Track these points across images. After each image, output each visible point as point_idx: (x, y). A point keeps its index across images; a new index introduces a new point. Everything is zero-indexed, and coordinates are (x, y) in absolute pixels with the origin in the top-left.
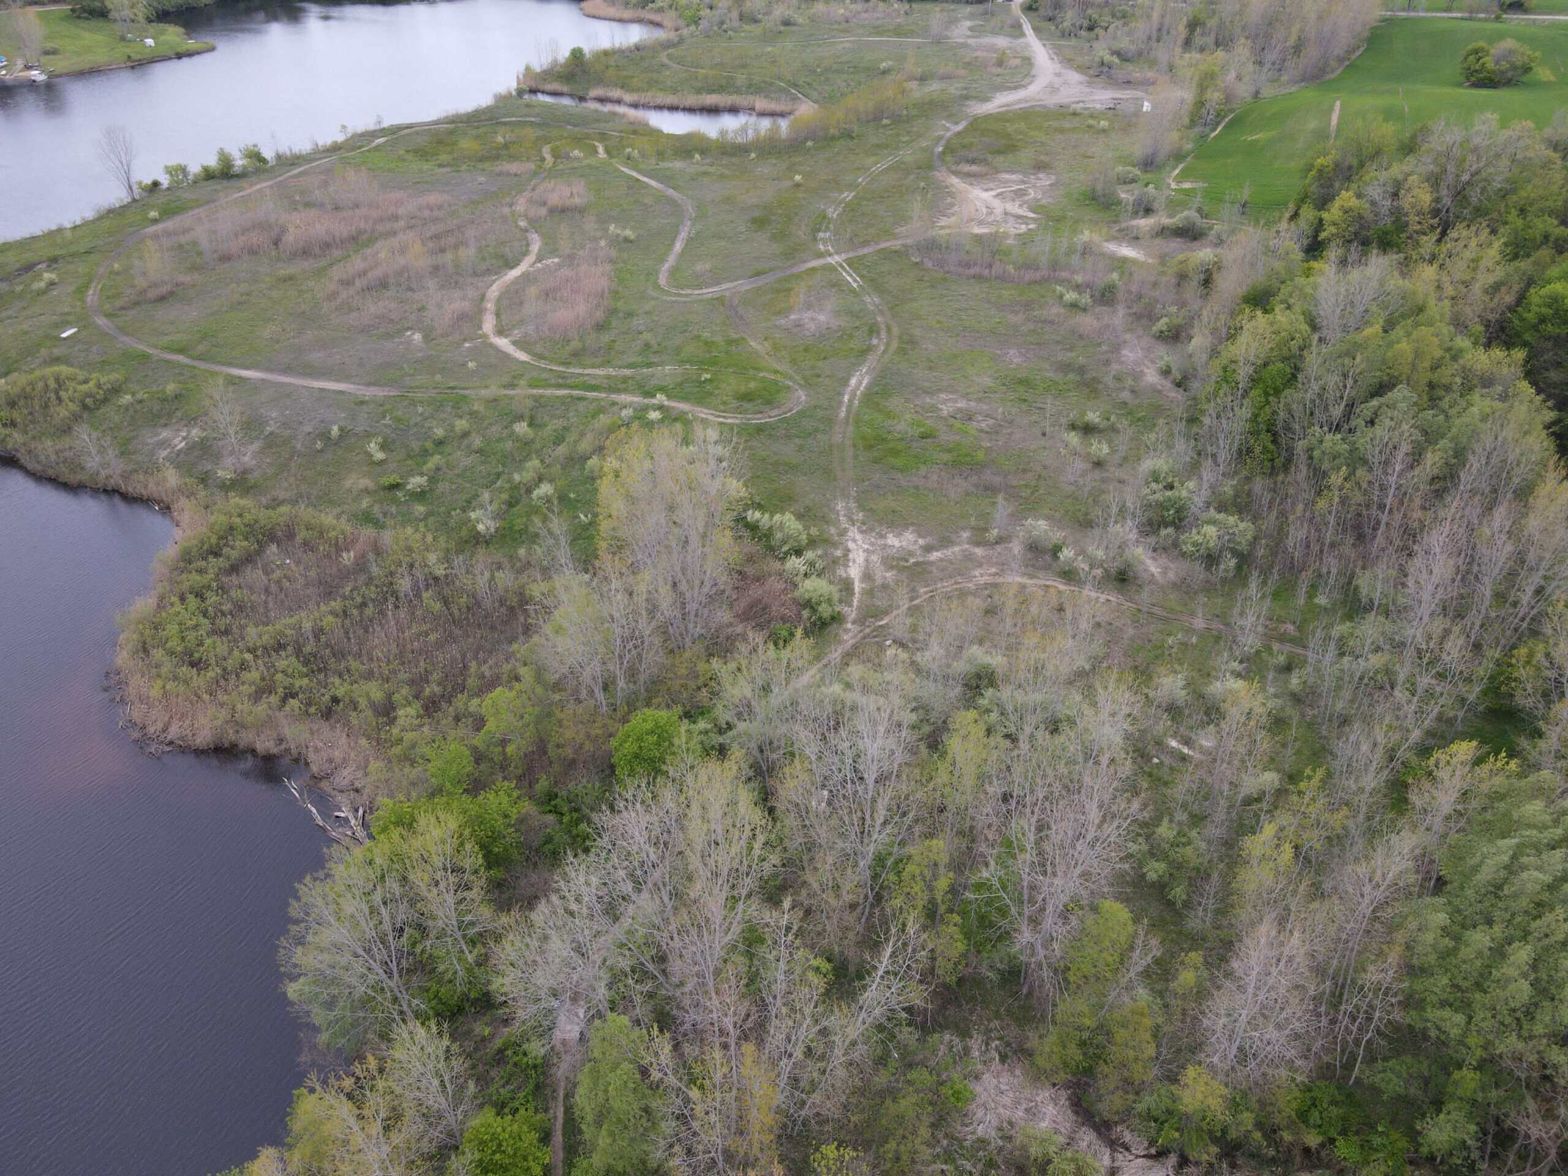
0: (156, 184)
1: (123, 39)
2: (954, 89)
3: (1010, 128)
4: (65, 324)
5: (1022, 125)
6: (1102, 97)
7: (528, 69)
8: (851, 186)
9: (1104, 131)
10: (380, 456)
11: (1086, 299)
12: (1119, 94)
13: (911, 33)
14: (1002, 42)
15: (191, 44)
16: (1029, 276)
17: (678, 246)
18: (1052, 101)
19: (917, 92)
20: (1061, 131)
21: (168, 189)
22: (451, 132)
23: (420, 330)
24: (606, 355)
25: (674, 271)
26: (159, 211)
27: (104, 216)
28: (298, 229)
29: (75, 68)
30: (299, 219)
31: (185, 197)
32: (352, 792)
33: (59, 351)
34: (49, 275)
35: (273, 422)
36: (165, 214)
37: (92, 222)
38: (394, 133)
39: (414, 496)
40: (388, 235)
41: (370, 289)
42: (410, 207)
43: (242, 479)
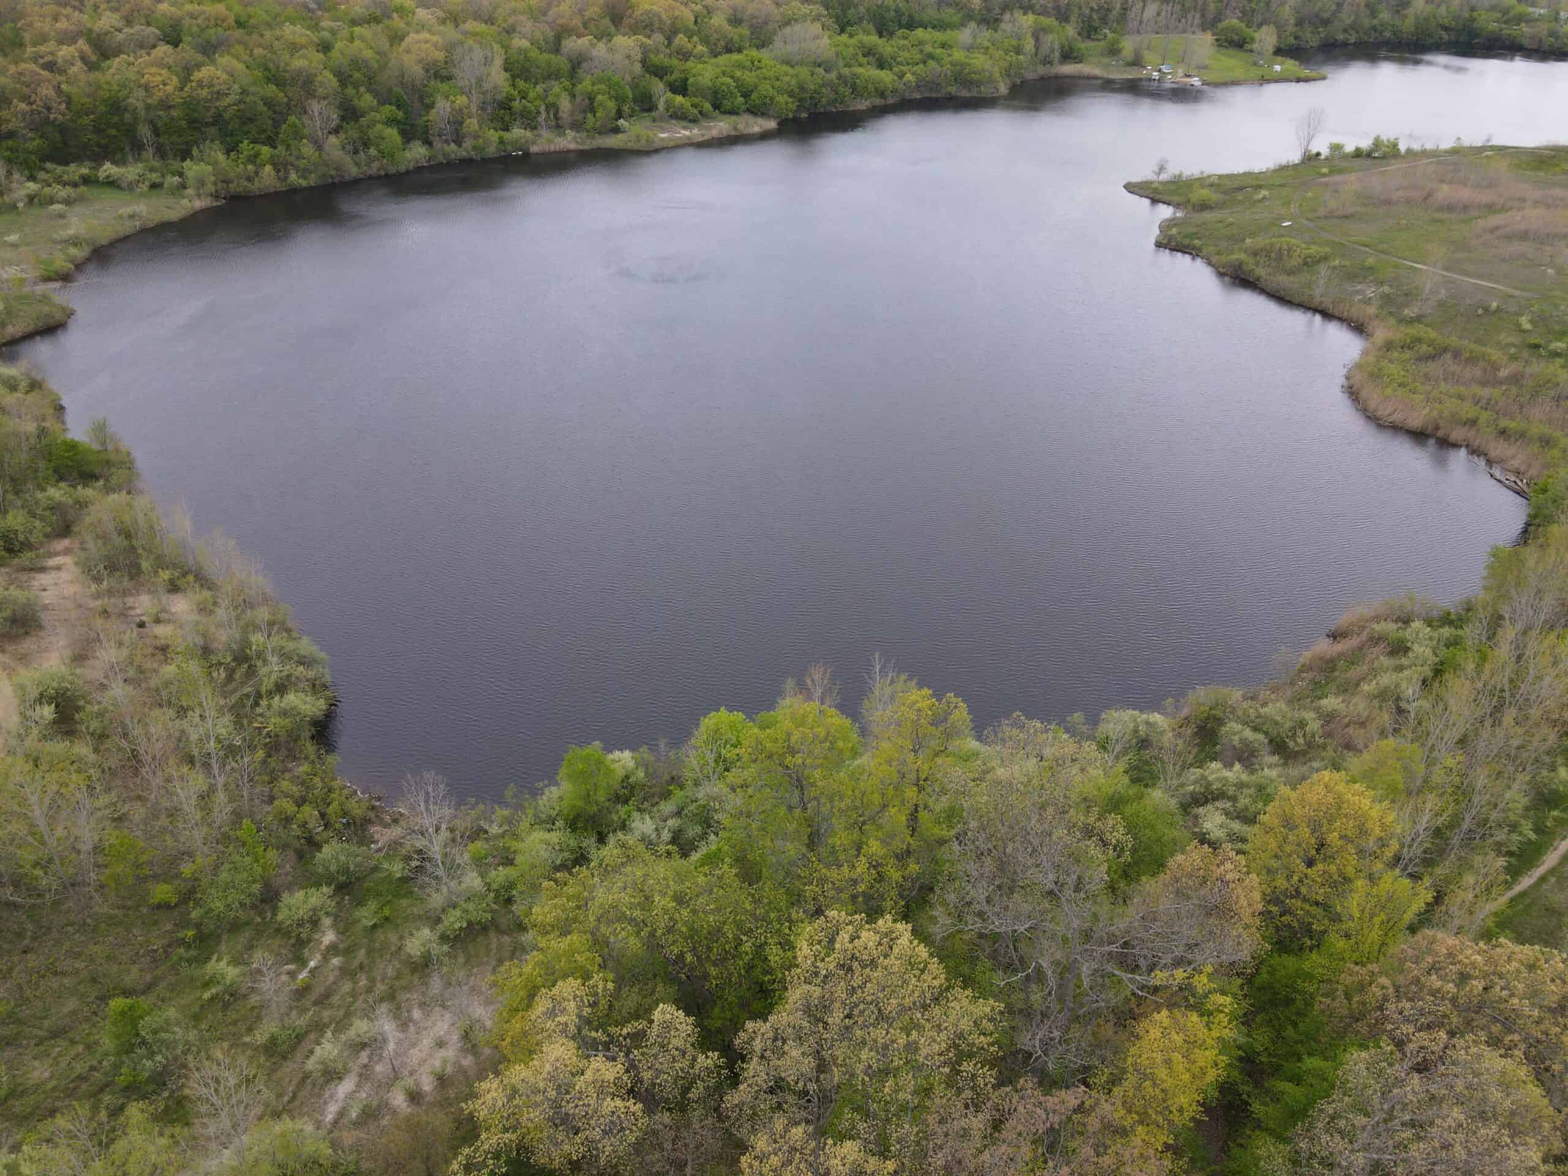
0: (1318, 154)
1: (1255, 64)
4: (1284, 220)
10: (1528, 326)
15: (1306, 73)
21: (1327, 159)
23: (1552, 268)
26: (1325, 170)
27: (1283, 169)
28: (1444, 192)
29: (1221, 80)
30: (1445, 188)
31: (1345, 164)
32: (1518, 473)
33: (1283, 232)
34: (1264, 193)
35: (1443, 293)
36: (1331, 172)
37: (1275, 171)
38: (1502, 150)
39: (1556, 354)
40: (1519, 209)
41: (1509, 238)
42: (1537, 194)
43: (1419, 319)
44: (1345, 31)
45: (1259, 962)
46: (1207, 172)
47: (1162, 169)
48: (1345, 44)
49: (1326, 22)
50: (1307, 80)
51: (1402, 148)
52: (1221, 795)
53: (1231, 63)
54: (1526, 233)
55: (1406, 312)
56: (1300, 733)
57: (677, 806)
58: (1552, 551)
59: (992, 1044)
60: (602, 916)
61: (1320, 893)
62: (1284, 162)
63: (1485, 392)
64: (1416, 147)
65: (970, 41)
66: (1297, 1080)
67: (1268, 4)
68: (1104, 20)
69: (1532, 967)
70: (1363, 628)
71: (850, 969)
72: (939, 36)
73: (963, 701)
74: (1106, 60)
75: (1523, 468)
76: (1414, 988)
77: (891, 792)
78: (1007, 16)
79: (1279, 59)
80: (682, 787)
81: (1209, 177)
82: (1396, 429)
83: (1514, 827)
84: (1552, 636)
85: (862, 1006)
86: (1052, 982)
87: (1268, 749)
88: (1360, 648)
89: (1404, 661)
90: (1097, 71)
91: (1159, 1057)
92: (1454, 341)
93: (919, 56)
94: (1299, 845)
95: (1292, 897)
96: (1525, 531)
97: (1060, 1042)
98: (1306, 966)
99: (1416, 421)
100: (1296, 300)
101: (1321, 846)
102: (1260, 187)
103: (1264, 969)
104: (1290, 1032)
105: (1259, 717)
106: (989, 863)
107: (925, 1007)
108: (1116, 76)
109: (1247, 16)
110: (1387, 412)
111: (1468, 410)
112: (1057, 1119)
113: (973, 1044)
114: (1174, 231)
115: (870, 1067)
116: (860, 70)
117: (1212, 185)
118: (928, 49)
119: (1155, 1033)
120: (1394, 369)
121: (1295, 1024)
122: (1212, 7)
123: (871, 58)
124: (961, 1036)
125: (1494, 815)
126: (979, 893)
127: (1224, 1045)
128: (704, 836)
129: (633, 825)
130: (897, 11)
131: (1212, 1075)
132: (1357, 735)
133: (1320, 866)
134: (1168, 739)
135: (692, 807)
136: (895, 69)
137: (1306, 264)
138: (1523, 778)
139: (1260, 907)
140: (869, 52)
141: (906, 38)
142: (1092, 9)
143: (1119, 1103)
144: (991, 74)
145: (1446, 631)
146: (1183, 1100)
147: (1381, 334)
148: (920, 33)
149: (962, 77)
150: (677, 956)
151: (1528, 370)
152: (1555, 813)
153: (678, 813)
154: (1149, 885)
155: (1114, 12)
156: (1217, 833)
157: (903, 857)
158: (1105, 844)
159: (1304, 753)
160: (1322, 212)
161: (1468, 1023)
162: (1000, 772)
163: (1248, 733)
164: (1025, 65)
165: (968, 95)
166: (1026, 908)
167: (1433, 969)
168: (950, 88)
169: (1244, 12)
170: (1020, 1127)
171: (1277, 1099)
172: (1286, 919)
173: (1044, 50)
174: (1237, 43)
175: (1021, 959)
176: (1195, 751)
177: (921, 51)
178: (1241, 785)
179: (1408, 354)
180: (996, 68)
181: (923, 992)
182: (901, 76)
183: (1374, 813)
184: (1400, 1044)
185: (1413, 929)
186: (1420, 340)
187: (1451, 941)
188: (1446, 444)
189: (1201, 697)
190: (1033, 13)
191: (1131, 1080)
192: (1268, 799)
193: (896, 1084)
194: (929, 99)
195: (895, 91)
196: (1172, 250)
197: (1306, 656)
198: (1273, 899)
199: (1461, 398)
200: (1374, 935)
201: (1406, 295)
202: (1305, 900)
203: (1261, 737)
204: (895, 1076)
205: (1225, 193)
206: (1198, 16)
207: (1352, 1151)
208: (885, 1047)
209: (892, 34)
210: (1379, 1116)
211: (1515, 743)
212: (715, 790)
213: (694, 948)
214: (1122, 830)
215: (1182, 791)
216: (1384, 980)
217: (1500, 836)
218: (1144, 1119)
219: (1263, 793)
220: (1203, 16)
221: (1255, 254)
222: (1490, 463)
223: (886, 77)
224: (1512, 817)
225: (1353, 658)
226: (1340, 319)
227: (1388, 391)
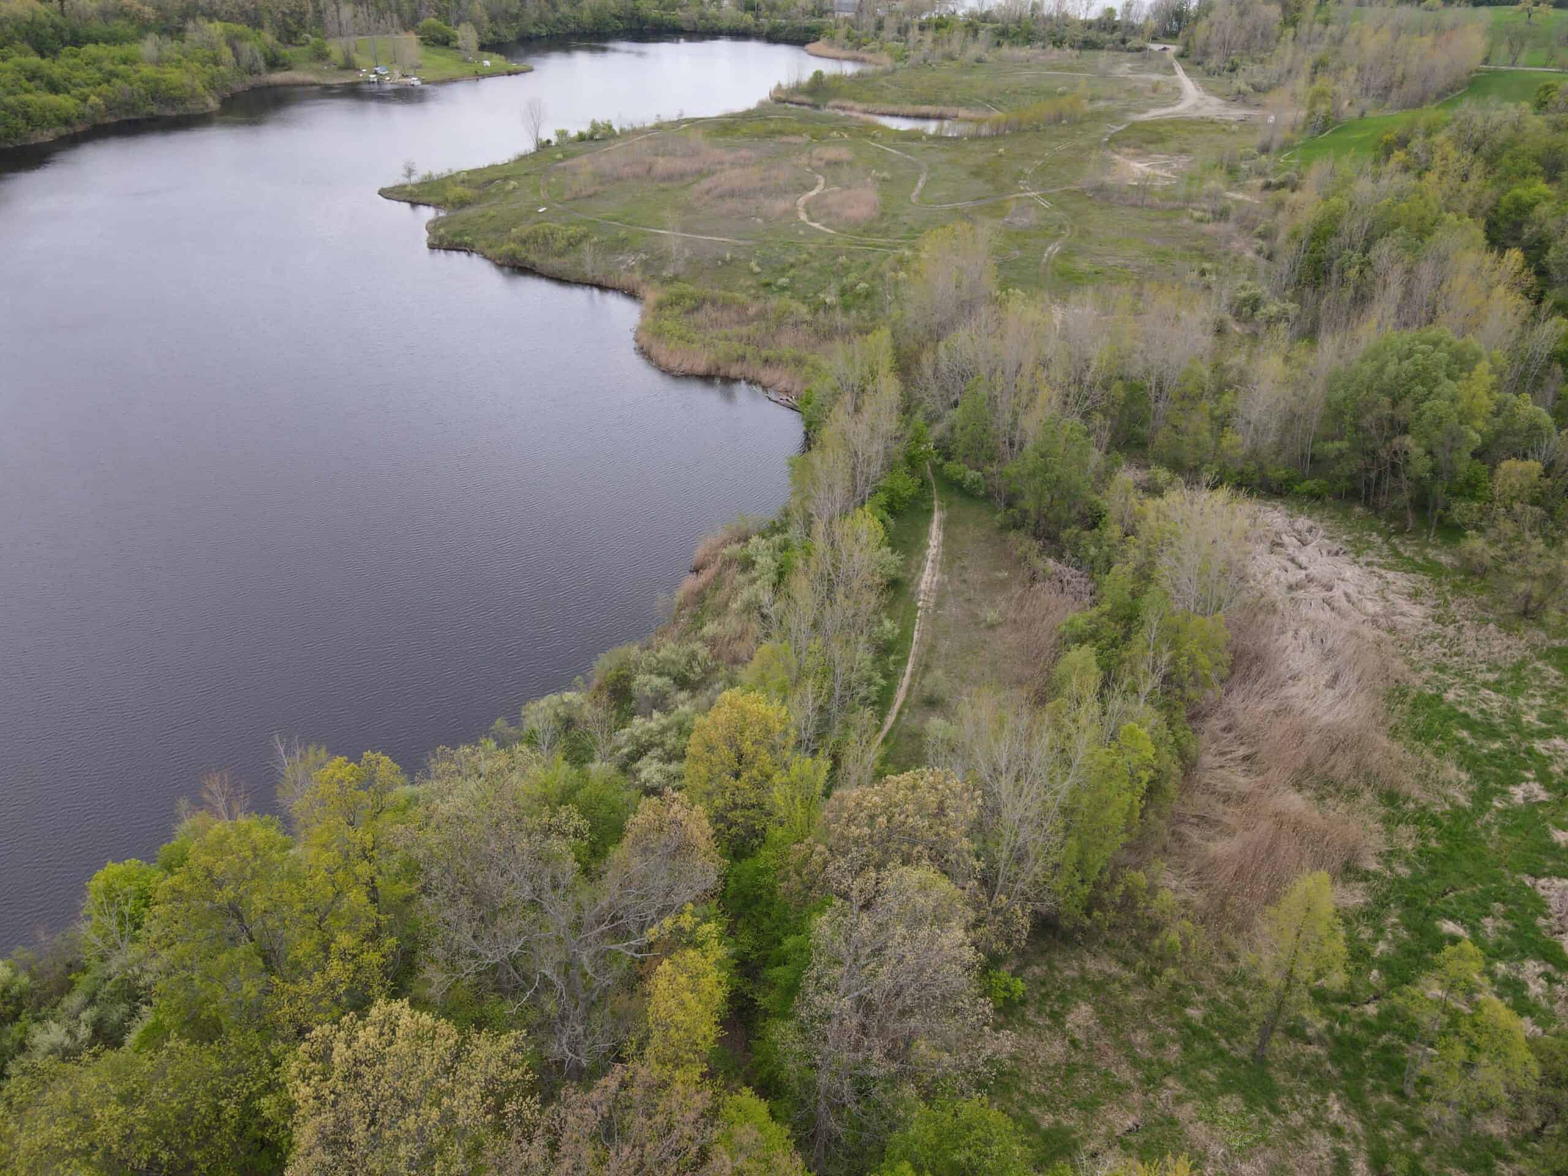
0: (549, 141)
1: (465, 60)
2: (1116, 106)
3: (1161, 129)
4: (540, 207)
5: (1170, 128)
6: (1236, 113)
7: (779, 85)
8: (1039, 158)
9: (1234, 133)
10: (757, 269)
11: (1209, 216)
12: (1248, 112)
13: (1083, 70)
14: (1156, 77)
15: (514, 66)
16: (1170, 204)
17: (920, 185)
18: (1197, 114)
19: (1088, 108)
20: (1201, 132)
21: (557, 145)
22: (734, 123)
23: (759, 217)
24: (886, 233)
25: (920, 196)
26: (559, 156)
27: (522, 158)
28: (662, 165)
29: (438, 78)
30: (661, 160)
31: (573, 148)
32: (787, 392)
33: (541, 218)
34: (513, 183)
35: (687, 253)
36: (566, 157)
37: (516, 161)
38: (693, 122)
39: (783, 289)
40: (722, 171)
41: (721, 197)
42: (729, 157)
43: (676, 278)
44: (535, 24)
45: (724, 878)
46: (455, 170)
47: (410, 172)
48: (539, 37)
49: (517, 17)
50: (517, 73)
51: (617, 129)
52: (651, 745)
53: (441, 61)
54: (733, 191)
55: (664, 273)
56: (695, 664)
57: (87, 994)
58: (829, 450)
59: (527, 1073)
60: (35, 1164)
61: (752, 797)
62: (522, 153)
63: (744, 330)
64: (627, 127)
65: (155, 54)
66: (783, 961)
67: (459, 4)
68: (300, 23)
69: (914, 788)
70: (716, 555)
71: (358, 1075)
72: (116, 51)
73: (384, 754)
74: (316, 66)
75: (789, 387)
76: (843, 843)
77: (340, 874)
78: (190, 25)
79: (486, 54)
80: (84, 970)
81: (459, 173)
82: (688, 376)
83: (870, 681)
84: (849, 519)
85: (382, 1106)
86: (560, 984)
87: (674, 688)
88: (719, 574)
89: (755, 574)
90: (311, 78)
91: (672, 1003)
92: (708, 292)
93: (98, 75)
94: (723, 763)
95: (732, 809)
96: (807, 439)
97: (585, 1036)
98: (761, 864)
99: (701, 367)
100: (573, 278)
101: (740, 757)
102: (506, 179)
103: (731, 880)
104: (767, 923)
105: (659, 662)
106: (464, 902)
107: (447, 1070)
108: (335, 81)
109: (442, 14)
110: (678, 362)
111: (738, 348)
112: (605, 1108)
113: (508, 1082)
114: (442, 231)
115: (412, 1159)
116: (28, 97)
117: (463, 182)
118: (108, 66)
119: (662, 983)
120: (668, 325)
121: (768, 915)
122: (406, 7)
123: (37, 82)
124: (492, 1080)
125: (854, 676)
126: (464, 937)
127: (719, 963)
128: (133, 1013)
129: (35, 1041)
130: (54, 26)
131: (720, 994)
132: (740, 648)
133: (745, 775)
134: (589, 711)
135: (109, 986)
136: (73, 92)
137: (570, 244)
138: (862, 639)
139: (711, 831)
140: (33, 76)
141: (75, 56)
142: (284, 13)
143: (653, 1062)
144: (194, 90)
145: (777, 538)
146: (705, 1029)
147: (652, 295)
148: (90, 49)
149: (157, 93)
150: (149, 1162)
151: (769, 305)
152: (892, 658)
153: (91, 1001)
154: (618, 853)
155: (309, 16)
156: (657, 779)
157: (373, 936)
158: (565, 835)
159: (703, 680)
160: (568, 195)
161: (886, 851)
162: (444, 808)
163: (657, 681)
164: (229, 76)
165: (174, 113)
166: (514, 926)
167: (851, 820)
168: (148, 108)
169: (438, 10)
170: (575, 1136)
171: (773, 985)
172: (734, 830)
173: (246, 58)
174: (441, 42)
175: (526, 978)
176: (614, 712)
177: (100, 70)
178: (664, 731)
179: (677, 310)
180: (197, 82)
181: (441, 1057)
182: (84, 100)
183: (770, 713)
184: (845, 896)
185: (827, 795)
186: (682, 296)
187: (856, 793)
188: (729, 381)
189: (605, 665)
190: (220, 20)
191: (657, 1035)
192: (688, 733)
193: (445, 1161)
194: (129, 121)
195: (81, 117)
196: (446, 249)
197: (680, 595)
198: (718, 818)
199: (727, 338)
200: (799, 815)
201: (660, 258)
202: (744, 807)
203: (666, 679)
204: (441, 1154)
205: (476, 188)
206: (395, 16)
207: (839, 1000)
208: (421, 1131)
209: (55, 53)
210: (849, 961)
211: (849, 613)
212: (129, 956)
213: (167, 1143)
214: (576, 816)
215: (618, 754)
216: (820, 848)
217: (863, 692)
218: (678, 1063)
219: (683, 730)
220: (400, 16)
221: (524, 242)
222: (765, 388)
223: (65, 102)
224: (866, 673)
225: (717, 583)
226: (614, 289)
227: (672, 345)
